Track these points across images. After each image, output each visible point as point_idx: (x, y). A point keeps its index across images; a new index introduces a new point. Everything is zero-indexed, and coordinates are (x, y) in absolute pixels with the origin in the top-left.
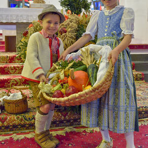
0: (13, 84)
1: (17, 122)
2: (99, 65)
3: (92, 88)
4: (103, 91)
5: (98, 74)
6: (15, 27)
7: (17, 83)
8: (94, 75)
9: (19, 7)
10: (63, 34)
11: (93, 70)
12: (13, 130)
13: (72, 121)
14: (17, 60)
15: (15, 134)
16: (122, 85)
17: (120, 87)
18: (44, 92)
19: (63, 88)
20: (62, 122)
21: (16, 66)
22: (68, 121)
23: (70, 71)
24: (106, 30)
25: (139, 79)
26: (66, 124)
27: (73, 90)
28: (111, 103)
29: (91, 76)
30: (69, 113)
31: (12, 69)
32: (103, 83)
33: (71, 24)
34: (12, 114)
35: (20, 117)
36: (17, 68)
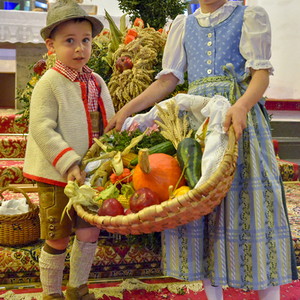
0: (7, 179)
1: (15, 265)
2: (203, 139)
3: (193, 191)
4: (216, 199)
5: (203, 159)
6: (12, 52)
7: (16, 178)
8: (195, 162)
9: (22, 8)
10: (125, 72)
11: (191, 152)
12: (6, 283)
13: (137, 266)
14: (16, 127)
15: (10, 292)
16: (257, 183)
17: (252, 189)
18: (77, 204)
19: (120, 193)
20: (115, 267)
21: (13, 139)
22: (130, 266)
23: (140, 153)
24: (209, 62)
25: (286, 176)
26: (126, 272)
27: (148, 197)
28: (233, 225)
29: (187, 165)
30: (132, 248)
31: (6, 147)
32: (219, 179)
33: (142, 49)
34: (5, 246)
35: (23, 253)
36: (17, 145)
